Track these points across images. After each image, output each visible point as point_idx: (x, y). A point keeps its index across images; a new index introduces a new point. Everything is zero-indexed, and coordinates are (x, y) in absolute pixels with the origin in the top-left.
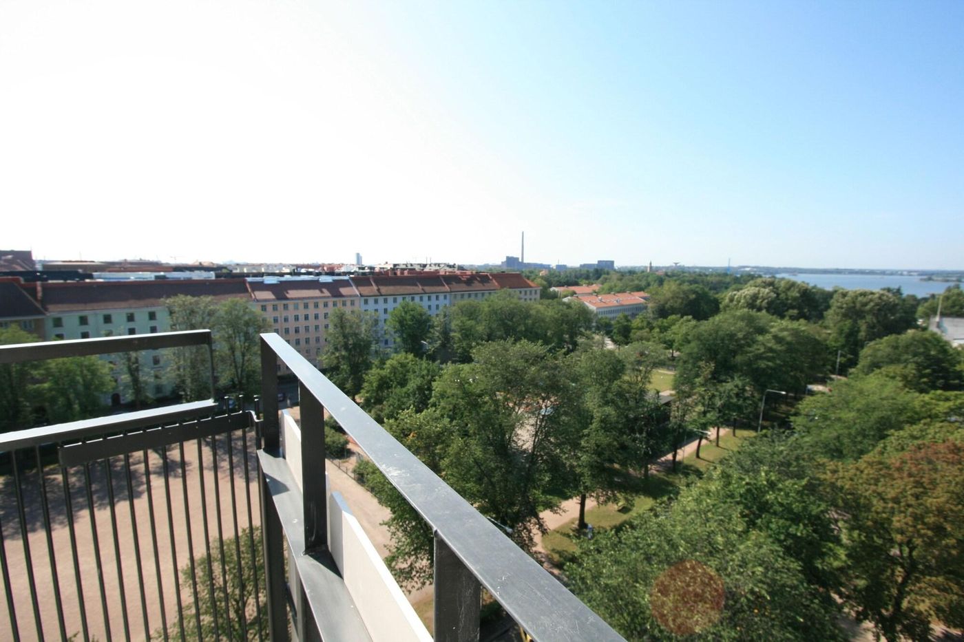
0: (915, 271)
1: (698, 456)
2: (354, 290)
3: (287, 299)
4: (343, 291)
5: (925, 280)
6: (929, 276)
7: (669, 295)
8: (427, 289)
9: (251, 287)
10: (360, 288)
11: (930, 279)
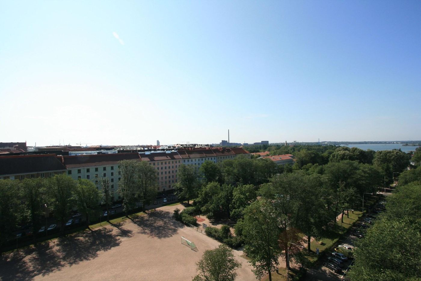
0: (399, 142)
1: (342, 222)
2: (180, 156)
3: (154, 160)
4: (175, 157)
5: (405, 145)
6: (406, 144)
7: (303, 155)
8: (208, 155)
9: (141, 156)
10: (182, 155)
11: (407, 145)
